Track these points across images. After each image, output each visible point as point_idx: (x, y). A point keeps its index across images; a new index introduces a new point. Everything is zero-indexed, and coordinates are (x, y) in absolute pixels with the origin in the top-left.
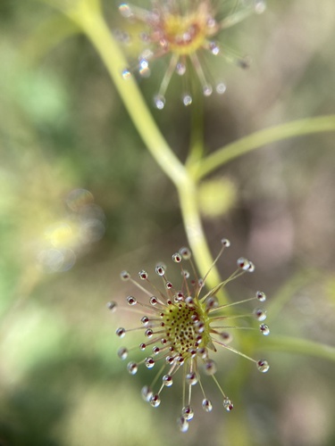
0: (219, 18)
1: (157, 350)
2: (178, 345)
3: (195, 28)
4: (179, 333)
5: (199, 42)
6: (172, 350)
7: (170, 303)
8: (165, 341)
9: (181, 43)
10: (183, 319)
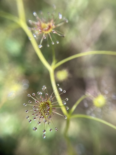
0: (55, 25)
1: (37, 115)
2: (43, 114)
3: (50, 27)
4: (44, 110)
5: (51, 30)
6: (41, 115)
7: (41, 102)
8: (39, 113)
9: (45, 30)
10: (45, 107)
